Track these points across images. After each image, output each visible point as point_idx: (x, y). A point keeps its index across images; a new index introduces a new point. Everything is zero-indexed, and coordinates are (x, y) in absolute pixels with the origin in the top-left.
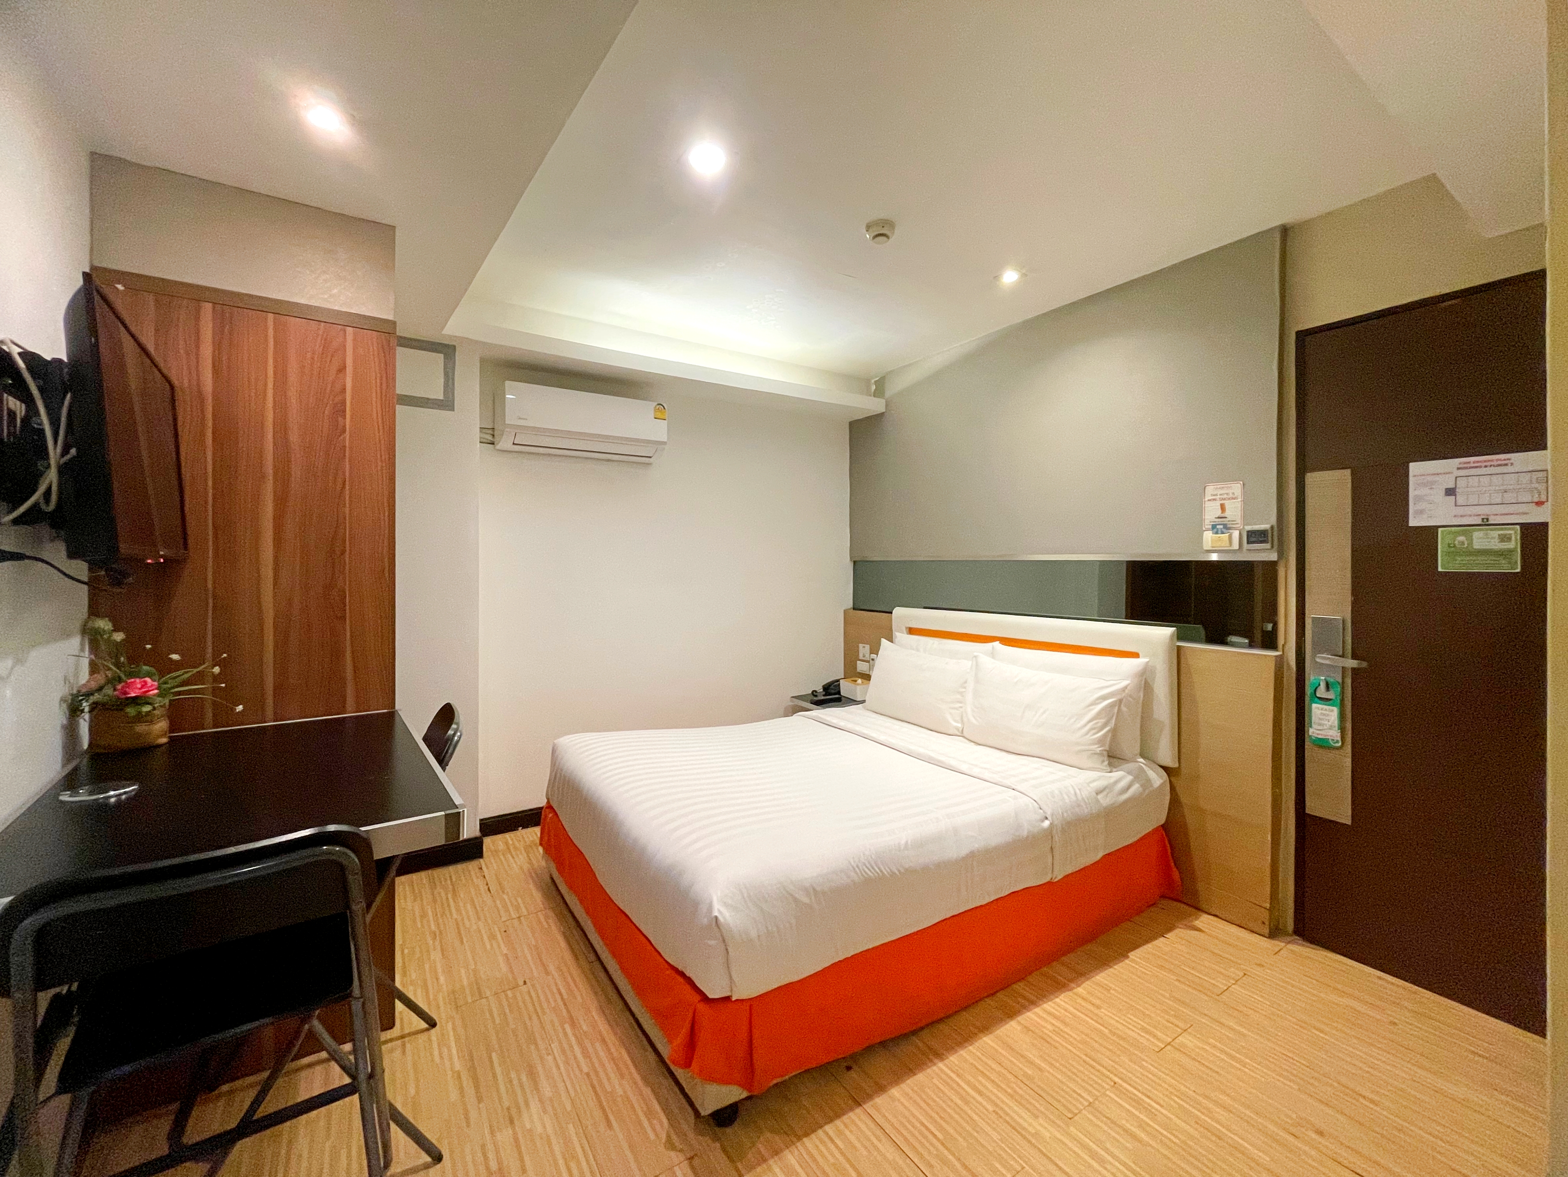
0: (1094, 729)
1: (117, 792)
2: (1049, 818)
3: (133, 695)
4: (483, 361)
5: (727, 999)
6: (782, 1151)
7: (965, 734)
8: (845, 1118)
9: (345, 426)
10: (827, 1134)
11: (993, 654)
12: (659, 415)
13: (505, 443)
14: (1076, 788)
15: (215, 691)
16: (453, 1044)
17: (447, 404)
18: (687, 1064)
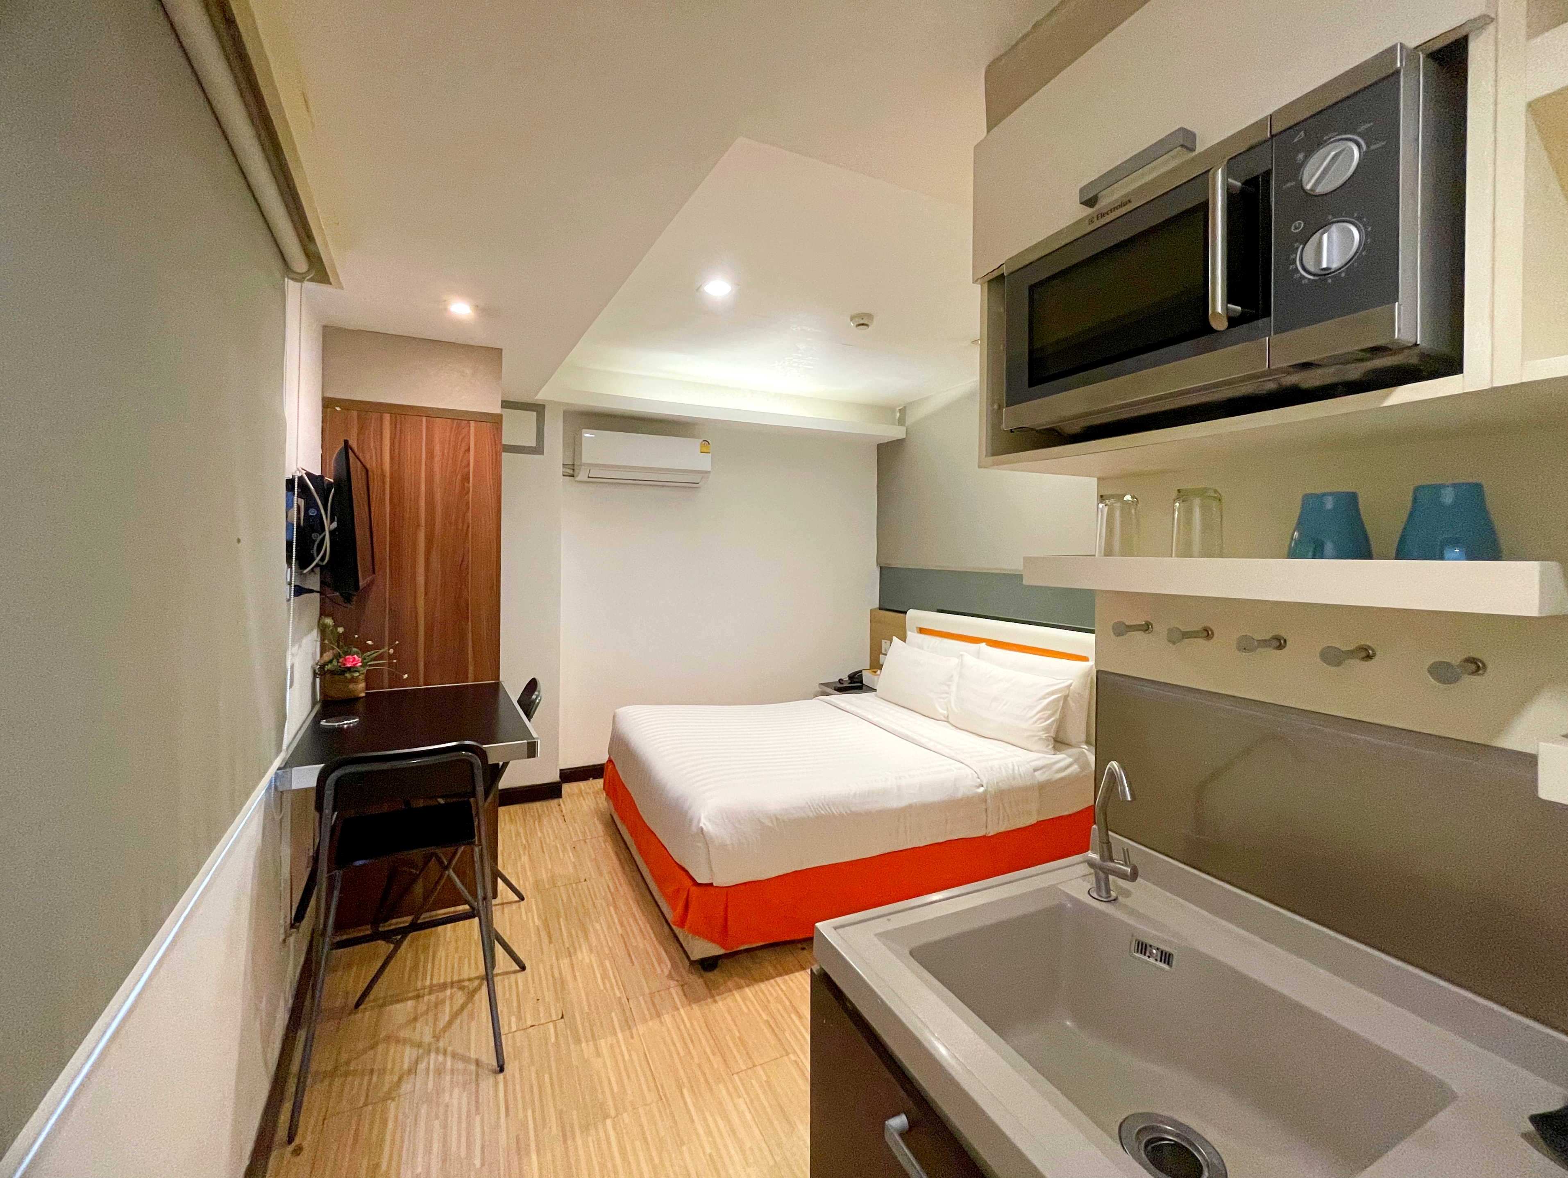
0: (1042, 718)
1: (348, 722)
2: (985, 786)
3: (349, 666)
4: (565, 412)
5: (711, 884)
6: (743, 987)
7: (950, 720)
8: (792, 976)
9: (469, 488)
10: (777, 982)
11: (978, 655)
12: (704, 449)
13: (582, 476)
14: (1015, 764)
15: (390, 665)
16: (535, 911)
17: (538, 450)
18: (682, 924)
